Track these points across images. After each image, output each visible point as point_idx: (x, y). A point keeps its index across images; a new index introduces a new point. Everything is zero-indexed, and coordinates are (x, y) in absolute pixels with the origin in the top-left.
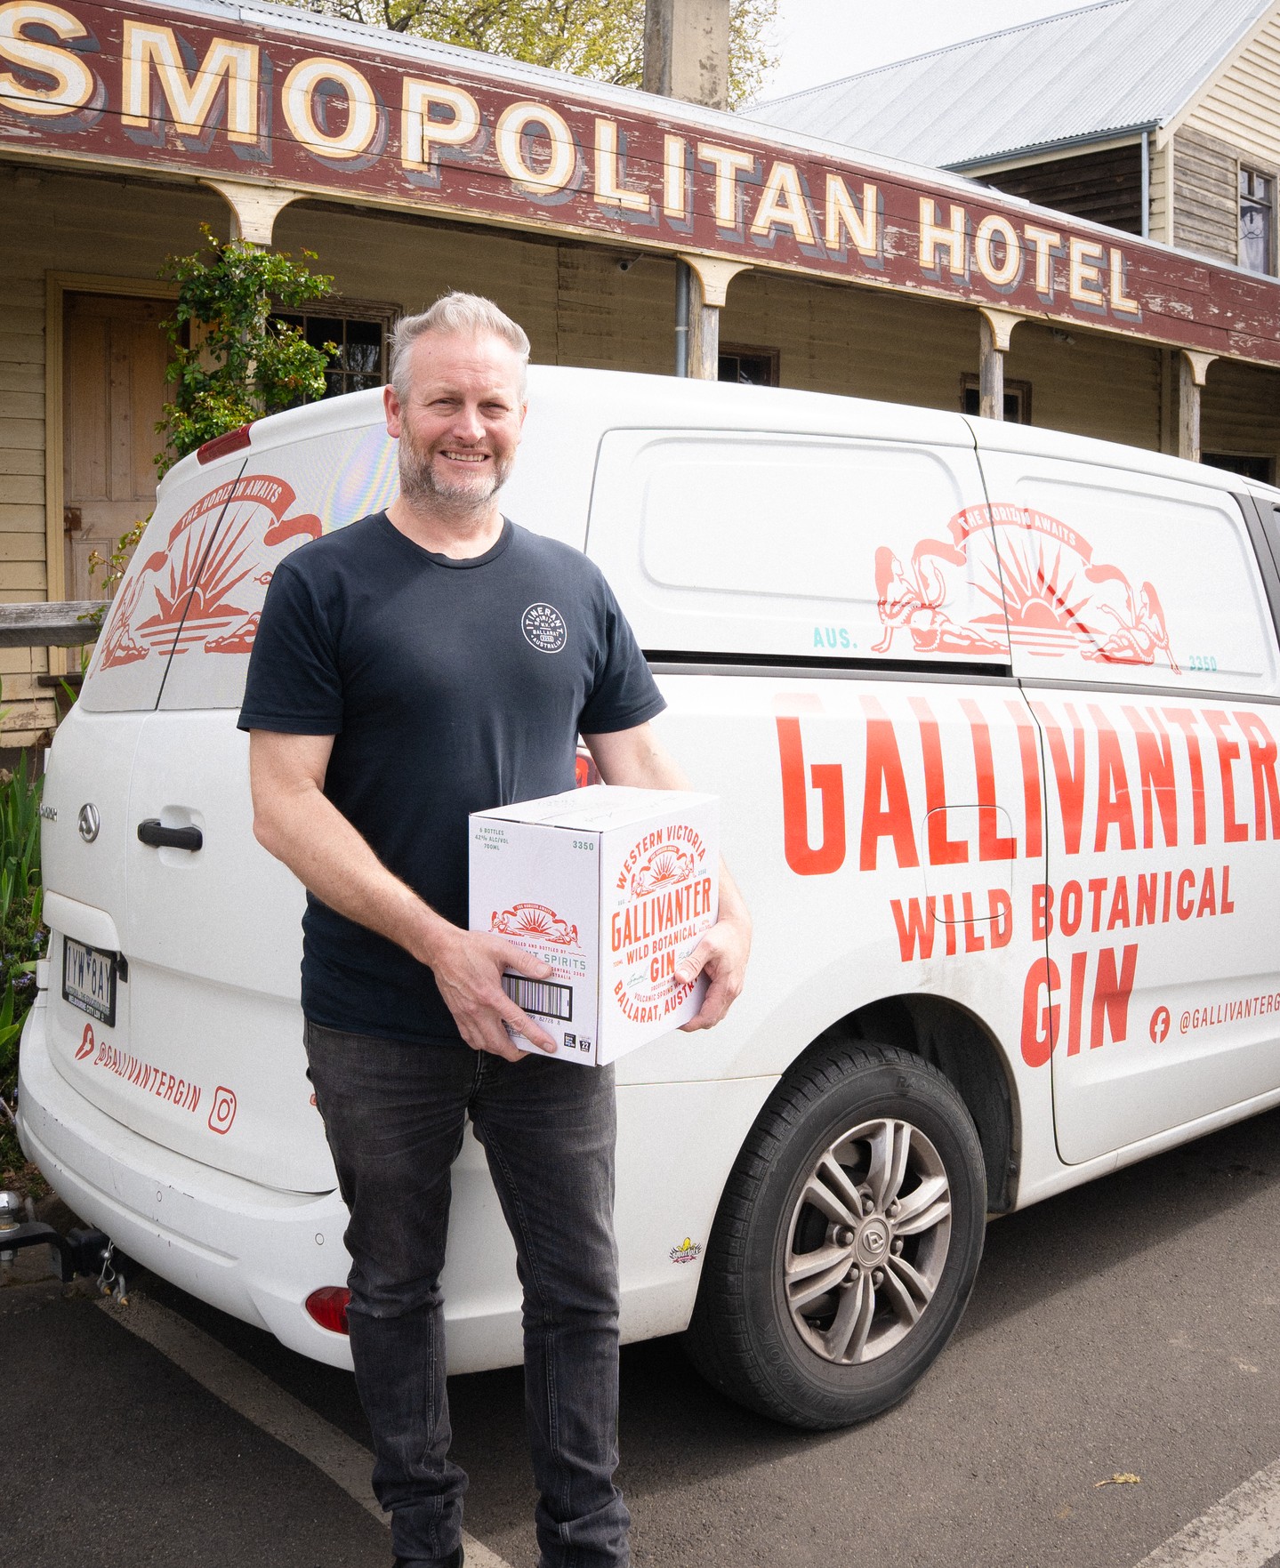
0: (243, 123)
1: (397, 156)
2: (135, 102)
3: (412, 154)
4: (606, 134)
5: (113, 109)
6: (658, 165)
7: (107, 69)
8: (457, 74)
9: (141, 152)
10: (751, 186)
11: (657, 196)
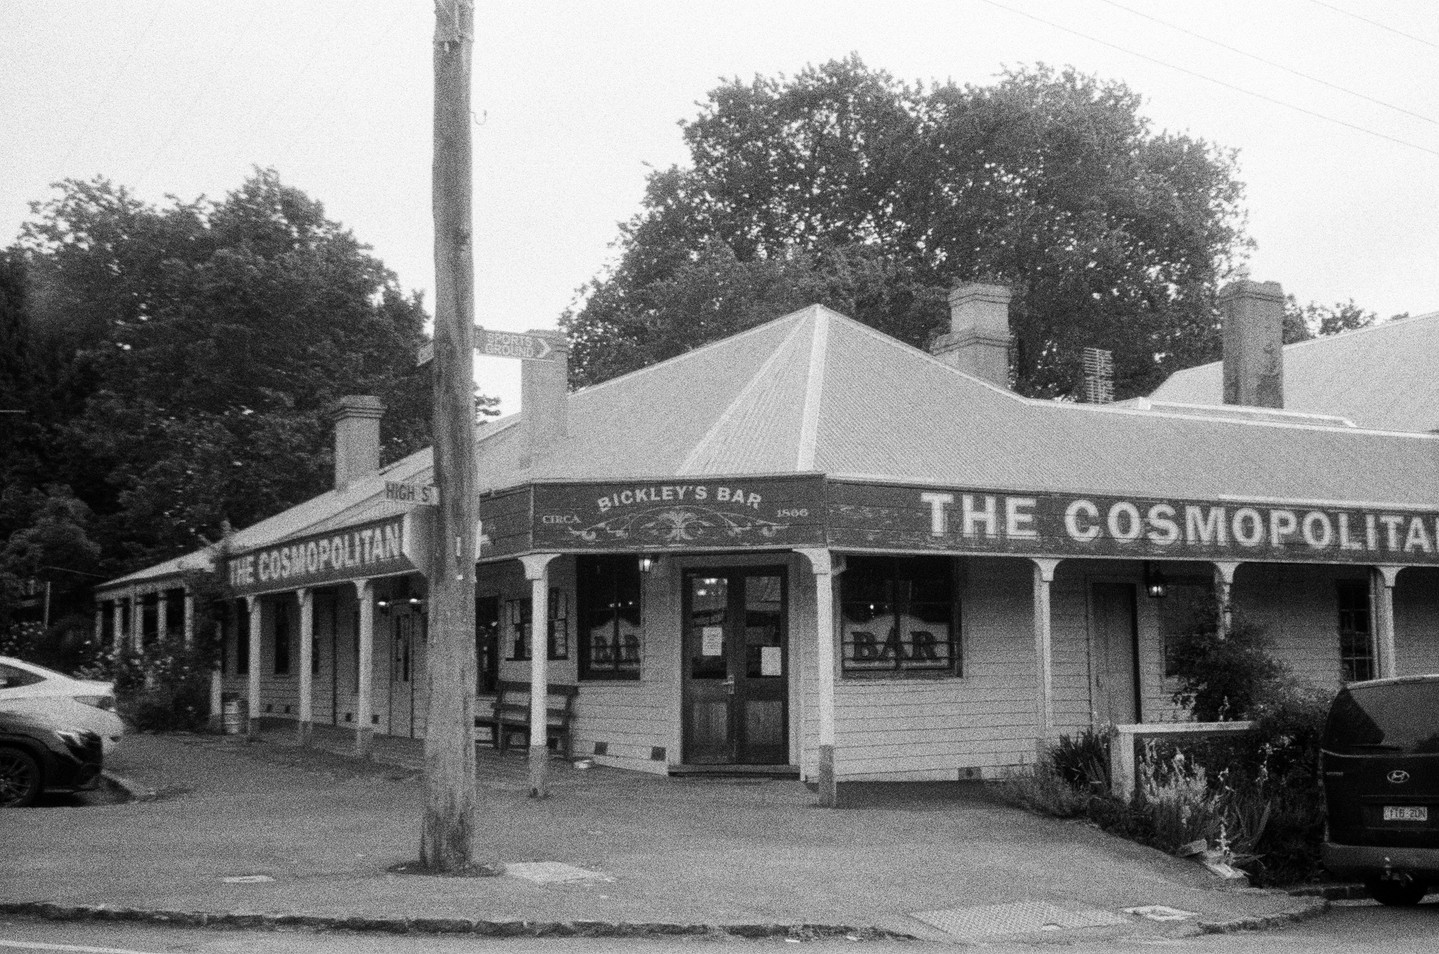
0: (1222, 537)
1: (1270, 543)
2: (1191, 536)
3: (1275, 541)
4: (1343, 519)
5: (1184, 540)
6: (1364, 529)
7: (1182, 526)
8: (1288, 506)
9: (1194, 554)
10: (1403, 530)
11: (1365, 542)
